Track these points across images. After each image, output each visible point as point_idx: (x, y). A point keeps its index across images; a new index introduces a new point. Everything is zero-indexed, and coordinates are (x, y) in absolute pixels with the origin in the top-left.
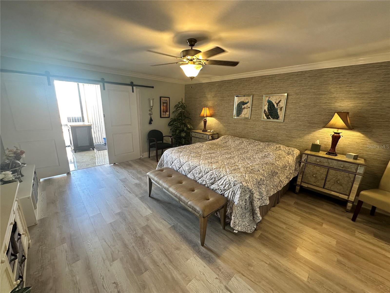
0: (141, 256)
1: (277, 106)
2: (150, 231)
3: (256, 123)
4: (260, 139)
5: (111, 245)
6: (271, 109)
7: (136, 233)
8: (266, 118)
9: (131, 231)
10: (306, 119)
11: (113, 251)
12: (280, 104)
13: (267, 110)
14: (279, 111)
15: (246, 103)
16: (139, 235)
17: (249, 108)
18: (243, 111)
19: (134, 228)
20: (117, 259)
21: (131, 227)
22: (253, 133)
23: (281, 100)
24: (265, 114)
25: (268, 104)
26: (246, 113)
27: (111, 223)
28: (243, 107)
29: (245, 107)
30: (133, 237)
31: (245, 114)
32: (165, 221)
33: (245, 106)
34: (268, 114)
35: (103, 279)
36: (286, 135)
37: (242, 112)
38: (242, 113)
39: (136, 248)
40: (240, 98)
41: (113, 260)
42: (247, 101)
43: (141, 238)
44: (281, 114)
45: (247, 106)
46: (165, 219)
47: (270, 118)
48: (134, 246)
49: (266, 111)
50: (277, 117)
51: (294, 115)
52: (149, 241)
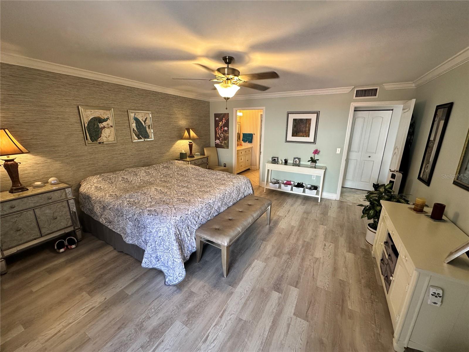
0: (300, 247)
1: (145, 124)
2: (278, 251)
3: (127, 146)
4: (136, 165)
5: (312, 268)
6: (139, 127)
7: (288, 259)
8: (136, 138)
9: (289, 263)
10: (167, 135)
11: (314, 263)
12: (147, 121)
13: (135, 129)
14: (147, 129)
15: (105, 120)
16: (288, 256)
17: (112, 126)
18: (103, 132)
19: (285, 263)
20: (315, 257)
21: (285, 266)
22: (126, 161)
23: (147, 118)
24: (135, 134)
25: (135, 121)
26: (108, 134)
27: (296, 287)
28: (101, 125)
29: (104, 126)
30: (292, 259)
31: (108, 137)
32: (260, 247)
33: (104, 124)
34: (138, 133)
35: (329, 256)
36: (158, 152)
37: (101, 133)
38: (102, 135)
39: (298, 252)
40: (91, 111)
41: (317, 259)
42: (106, 117)
43: (289, 253)
44: (151, 132)
45: (108, 124)
46: (258, 247)
47: (141, 139)
48: (298, 254)
49: (135, 131)
50: (147, 136)
51: (160, 132)
52: (288, 248)
